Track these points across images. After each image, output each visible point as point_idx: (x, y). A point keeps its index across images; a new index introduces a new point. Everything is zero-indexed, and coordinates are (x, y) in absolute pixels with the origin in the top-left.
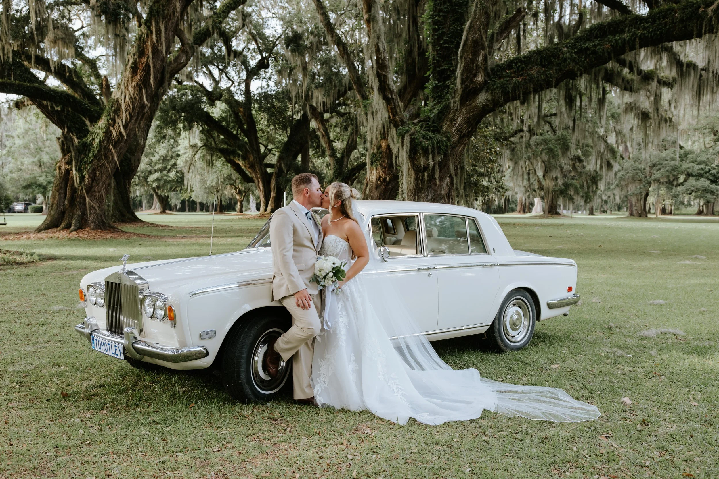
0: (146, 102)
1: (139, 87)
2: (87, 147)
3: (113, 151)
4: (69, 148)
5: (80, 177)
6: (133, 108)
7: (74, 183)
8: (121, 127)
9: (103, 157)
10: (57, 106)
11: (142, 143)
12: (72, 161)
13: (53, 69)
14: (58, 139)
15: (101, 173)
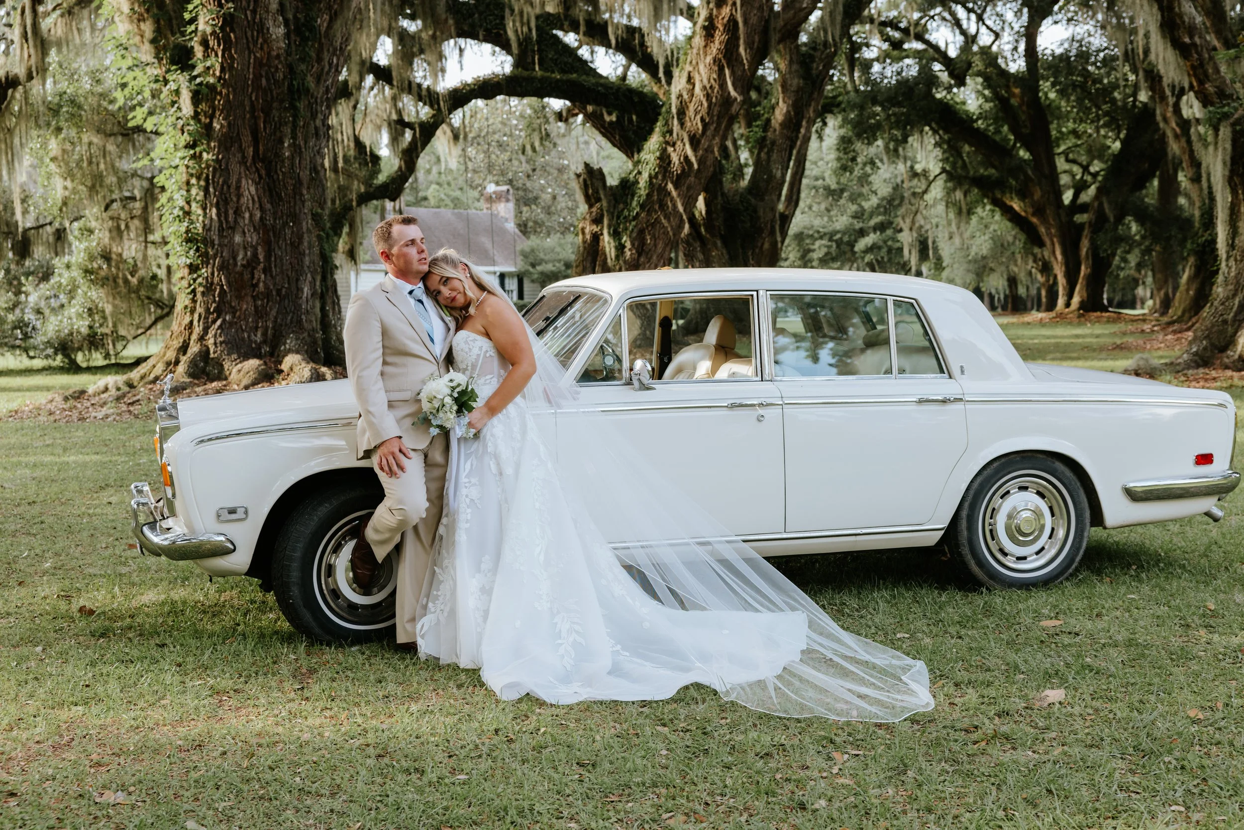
0: (733, 93)
1: (719, 66)
2: (629, 188)
3: (674, 193)
4: (597, 192)
5: (616, 248)
6: (709, 107)
7: (606, 259)
8: (688, 147)
9: (657, 207)
10: (610, 114)
11: (779, 174)
12: (602, 216)
13: (613, 42)
14: (578, 176)
15: (654, 237)
